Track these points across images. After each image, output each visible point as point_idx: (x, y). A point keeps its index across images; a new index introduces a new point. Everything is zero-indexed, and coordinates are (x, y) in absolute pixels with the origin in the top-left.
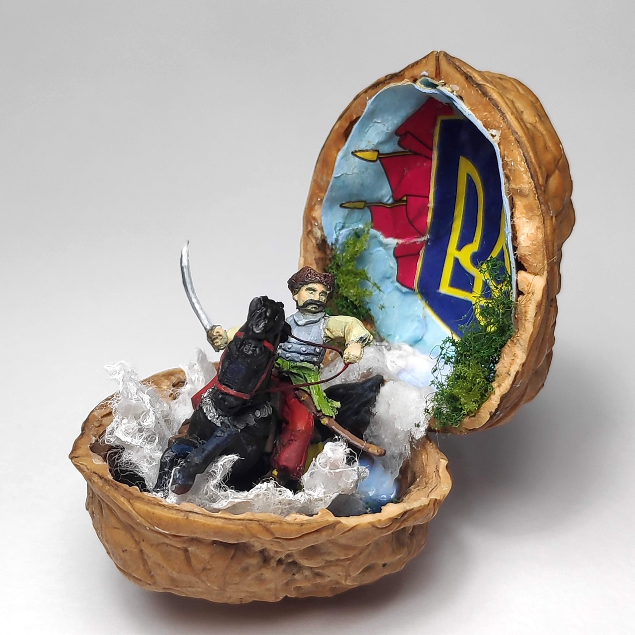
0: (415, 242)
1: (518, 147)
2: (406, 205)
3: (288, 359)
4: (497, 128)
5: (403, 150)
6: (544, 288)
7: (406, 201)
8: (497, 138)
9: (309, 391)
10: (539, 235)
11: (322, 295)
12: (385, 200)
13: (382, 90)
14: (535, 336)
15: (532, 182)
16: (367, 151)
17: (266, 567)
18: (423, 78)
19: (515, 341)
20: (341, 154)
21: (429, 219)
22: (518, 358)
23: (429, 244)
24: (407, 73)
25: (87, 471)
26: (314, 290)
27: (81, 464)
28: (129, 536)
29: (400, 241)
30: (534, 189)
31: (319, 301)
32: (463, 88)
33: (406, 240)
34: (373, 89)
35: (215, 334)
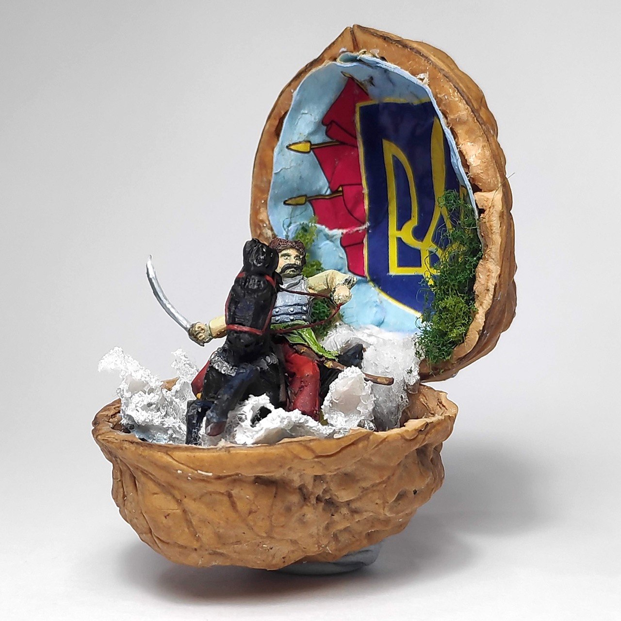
0: (358, 231)
1: (448, 82)
2: (343, 195)
3: (278, 322)
4: (423, 72)
5: (330, 140)
6: (502, 198)
7: (342, 191)
8: (426, 80)
9: (306, 344)
10: (486, 152)
11: (296, 259)
12: (323, 192)
13: (305, 79)
14: (504, 246)
15: (469, 107)
16: (300, 143)
17: (307, 505)
18: (342, 55)
19: (487, 257)
20: (276, 150)
21: (366, 207)
22: (493, 272)
23: (370, 231)
24: (325, 56)
25: (116, 441)
26: (289, 255)
27: (108, 437)
28: (169, 498)
29: (345, 231)
30: (472, 113)
31: (295, 264)
32: (383, 49)
33: (349, 229)
34: (296, 80)
35: (196, 329)
